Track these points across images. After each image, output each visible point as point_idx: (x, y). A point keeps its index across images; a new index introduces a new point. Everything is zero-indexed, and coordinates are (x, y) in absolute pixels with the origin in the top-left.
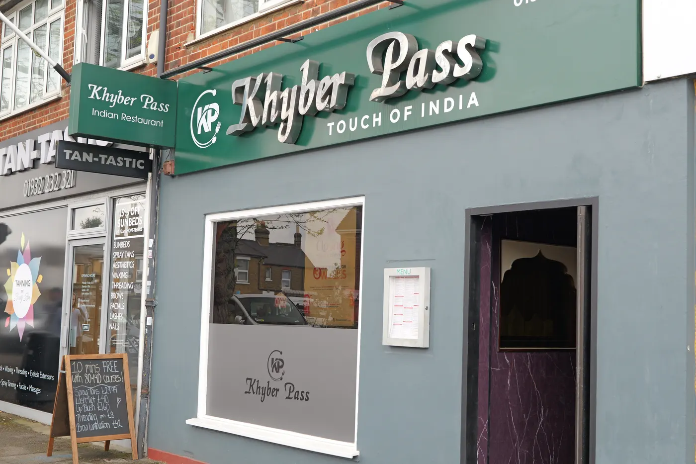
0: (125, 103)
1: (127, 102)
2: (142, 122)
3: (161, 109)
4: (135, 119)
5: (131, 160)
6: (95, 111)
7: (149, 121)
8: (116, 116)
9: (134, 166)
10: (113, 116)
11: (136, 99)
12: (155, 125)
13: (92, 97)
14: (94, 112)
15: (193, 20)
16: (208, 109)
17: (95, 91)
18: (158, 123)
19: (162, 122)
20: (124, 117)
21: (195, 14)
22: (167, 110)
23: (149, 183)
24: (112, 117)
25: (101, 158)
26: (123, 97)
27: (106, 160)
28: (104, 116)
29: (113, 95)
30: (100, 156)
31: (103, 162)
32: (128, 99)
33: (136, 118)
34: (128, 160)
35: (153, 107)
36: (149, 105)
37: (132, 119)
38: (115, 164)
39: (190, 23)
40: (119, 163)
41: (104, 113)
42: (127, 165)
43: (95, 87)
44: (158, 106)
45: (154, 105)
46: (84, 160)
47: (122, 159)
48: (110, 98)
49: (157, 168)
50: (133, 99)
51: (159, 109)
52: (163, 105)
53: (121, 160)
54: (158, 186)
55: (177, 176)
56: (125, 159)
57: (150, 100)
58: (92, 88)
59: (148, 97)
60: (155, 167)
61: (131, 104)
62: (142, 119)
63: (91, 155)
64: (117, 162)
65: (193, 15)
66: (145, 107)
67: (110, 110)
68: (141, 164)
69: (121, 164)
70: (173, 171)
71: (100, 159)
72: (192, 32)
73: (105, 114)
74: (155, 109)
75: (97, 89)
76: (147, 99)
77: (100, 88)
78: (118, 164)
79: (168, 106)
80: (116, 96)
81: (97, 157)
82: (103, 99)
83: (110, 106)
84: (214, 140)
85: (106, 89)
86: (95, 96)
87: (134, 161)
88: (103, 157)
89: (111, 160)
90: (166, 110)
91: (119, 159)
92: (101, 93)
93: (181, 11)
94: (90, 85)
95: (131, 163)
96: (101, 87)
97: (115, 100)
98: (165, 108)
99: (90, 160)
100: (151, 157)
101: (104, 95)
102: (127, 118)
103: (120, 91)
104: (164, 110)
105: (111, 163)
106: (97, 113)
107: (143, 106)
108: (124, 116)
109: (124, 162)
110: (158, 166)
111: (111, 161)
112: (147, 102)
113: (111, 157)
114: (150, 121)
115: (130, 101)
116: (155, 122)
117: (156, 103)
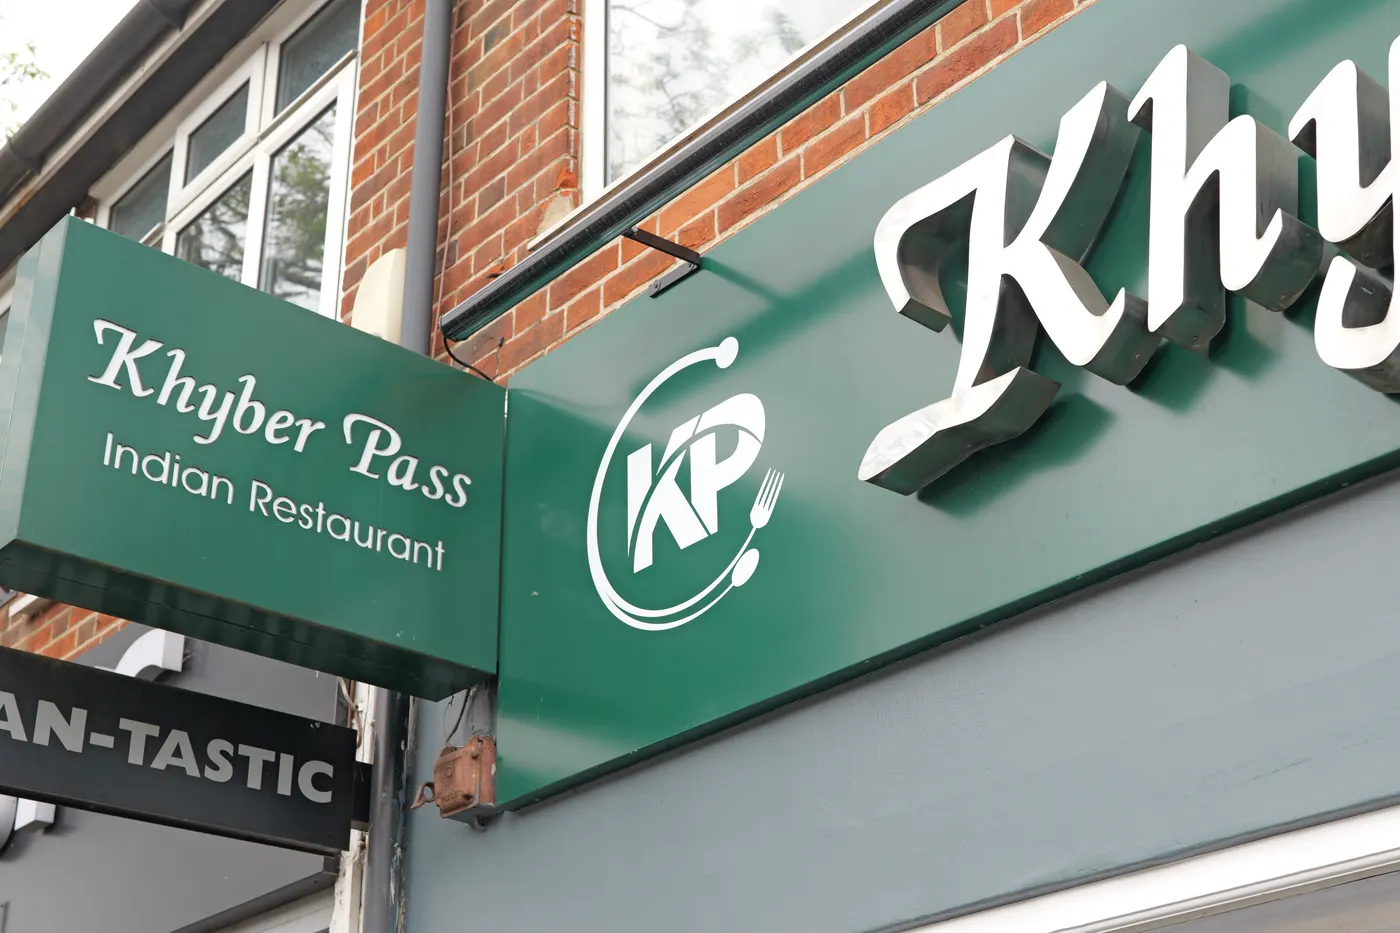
0: (270, 437)
1: (278, 434)
2: (346, 536)
3: (433, 491)
4: (319, 518)
5: (270, 756)
6: (120, 450)
7: (380, 534)
8: (222, 488)
9: (284, 788)
10: (208, 486)
11: (320, 426)
12: (406, 555)
13: (108, 378)
14: (112, 453)
15: (567, 150)
16: (695, 438)
17: (122, 355)
18: (423, 551)
19: (440, 550)
20: (261, 498)
21: (576, 127)
22: (463, 500)
23: (345, 886)
24: (203, 491)
25: (128, 734)
26: (260, 410)
27: (153, 746)
28: (164, 479)
29: (211, 392)
30: (125, 724)
31: (136, 756)
32: (283, 420)
33: (321, 511)
34: (257, 756)
35: (400, 474)
36: (380, 464)
37: (298, 516)
38: (193, 770)
39: (553, 164)
40: (216, 768)
41: (166, 465)
42: (254, 781)
43: (128, 337)
44: (421, 477)
45: (405, 464)
46: (41, 738)
47: (229, 748)
48: (196, 399)
49: (395, 796)
50: (307, 428)
51: (425, 490)
52: (445, 473)
53: (224, 753)
54: (401, 887)
55: (507, 814)
56: (244, 750)
57: (384, 442)
58: (113, 339)
59: (376, 428)
60: (382, 795)
61: (299, 447)
62: (347, 523)
63: (80, 715)
64: (203, 760)
65: (567, 133)
66: (362, 468)
67: (190, 457)
68: (319, 781)
69: (224, 773)
70: (486, 788)
71: (123, 739)
72: (565, 194)
73: (170, 472)
74: (407, 483)
75: (134, 347)
76: (374, 436)
77: (150, 347)
78: (209, 773)
79: (468, 481)
80: (229, 398)
81: (112, 729)
82: (163, 400)
83: (198, 440)
84: (745, 566)
85: (180, 356)
86: (123, 376)
87: (287, 761)
88: (140, 731)
89: (177, 751)
90: (456, 498)
91: (216, 747)
92: (153, 370)
93: (507, 142)
94: (99, 326)
95: (270, 771)
96: (158, 345)
97: (221, 416)
98: (454, 490)
99: (73, 737)
100: (364, 755)
101: (170, 382)
102: (275, 508)
103: (251, 382)
104: (448, 498)
105: (176, 762)
106: (127, 457)
107: (356, 463)
108: (261, 494)
109: (240, 764)
110: (398, 786)
111: (177, 753)
112: (370, 450)
113: (179, 738)
114: (385, 539)
115: (294, 432)
116: (407, 542)
117: (413, 463)
